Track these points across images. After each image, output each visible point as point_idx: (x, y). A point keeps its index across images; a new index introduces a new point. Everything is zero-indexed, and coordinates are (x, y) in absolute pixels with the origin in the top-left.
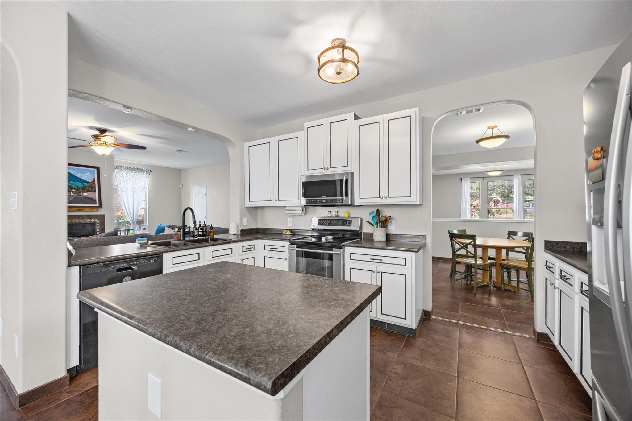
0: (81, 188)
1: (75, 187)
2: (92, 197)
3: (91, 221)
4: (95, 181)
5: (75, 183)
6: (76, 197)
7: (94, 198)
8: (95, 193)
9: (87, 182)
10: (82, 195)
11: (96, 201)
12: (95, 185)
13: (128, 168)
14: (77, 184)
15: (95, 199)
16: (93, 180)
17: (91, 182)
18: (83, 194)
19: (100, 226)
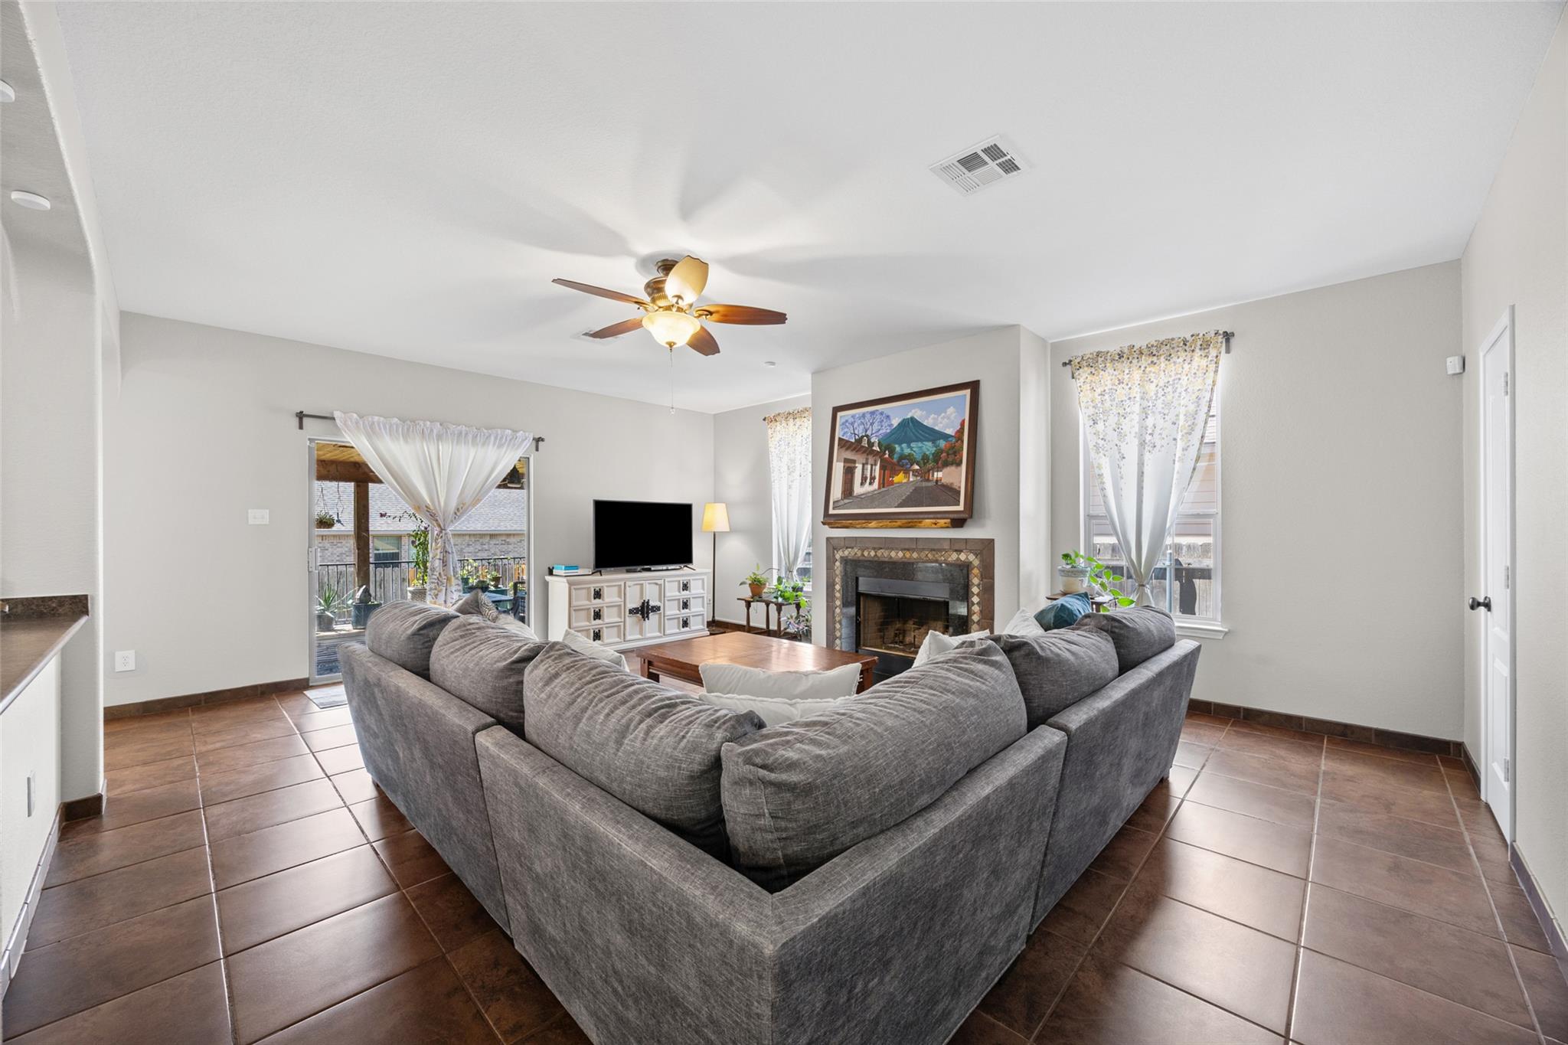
0: (931, 457)
1: (918, 457)
2: (952, 484)
3: (958, 559)
4: (964, 429)
5: (920, 444)
6: (917, 485)
7: (955, 486)
8: (959, 468)
9: (946, 437)
10: (931, 478)
11: (959, 493)
12: (963, 442)
13: (1121, 356)
14: (924, 449)
15: (957, 488)
16: (959, 427)
17: (953, 434)
18: (933, 476)
19: (982, 578)
